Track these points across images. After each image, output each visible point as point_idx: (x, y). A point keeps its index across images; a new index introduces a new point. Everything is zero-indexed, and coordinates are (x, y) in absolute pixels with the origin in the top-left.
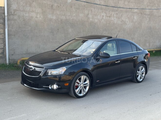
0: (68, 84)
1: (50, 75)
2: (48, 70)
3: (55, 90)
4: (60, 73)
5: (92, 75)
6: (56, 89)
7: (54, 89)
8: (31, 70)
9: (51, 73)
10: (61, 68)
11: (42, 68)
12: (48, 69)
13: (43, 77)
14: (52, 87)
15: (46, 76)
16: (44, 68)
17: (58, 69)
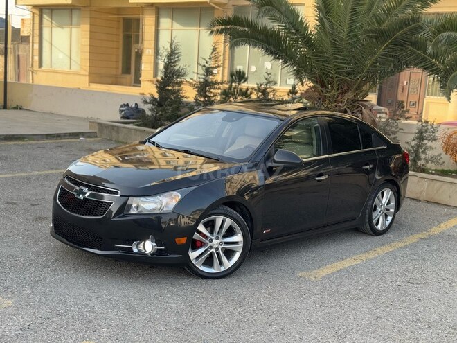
0: (186, 238)
1: (135, 212)
2: (131, 198)
3: (149, 257)
4: (164, 209)
5: (250, 215)
6: (152, 255)
7: (146, 254)
8: (81, 197)
9: (137, 207)
10: (166, 194)
11: (114, 194)
12: (129, 196)
13: (115, 219)
14: (141, 246)
15: (124, 216)
16: (118, 193)
17: (159, 198)
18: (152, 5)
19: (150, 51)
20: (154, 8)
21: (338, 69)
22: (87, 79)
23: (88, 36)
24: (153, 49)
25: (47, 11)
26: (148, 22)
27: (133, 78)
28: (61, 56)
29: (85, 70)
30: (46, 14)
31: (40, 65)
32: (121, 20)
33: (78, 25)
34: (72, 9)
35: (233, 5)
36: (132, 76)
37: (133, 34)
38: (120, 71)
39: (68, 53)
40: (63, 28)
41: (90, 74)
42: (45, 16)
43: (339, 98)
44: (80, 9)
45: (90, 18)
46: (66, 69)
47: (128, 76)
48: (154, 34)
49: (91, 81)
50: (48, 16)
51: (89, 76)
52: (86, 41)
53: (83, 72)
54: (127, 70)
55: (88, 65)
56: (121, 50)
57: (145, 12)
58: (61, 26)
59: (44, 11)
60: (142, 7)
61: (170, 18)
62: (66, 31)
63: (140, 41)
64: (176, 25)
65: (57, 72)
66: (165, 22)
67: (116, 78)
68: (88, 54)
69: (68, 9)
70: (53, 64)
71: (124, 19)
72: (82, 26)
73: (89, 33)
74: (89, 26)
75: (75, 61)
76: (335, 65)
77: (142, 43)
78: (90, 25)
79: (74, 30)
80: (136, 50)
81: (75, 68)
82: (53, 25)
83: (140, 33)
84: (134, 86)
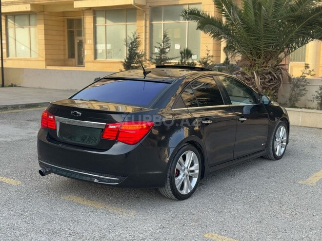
18: (90, 9)
19: (91, 41)
20: (91, 11)
21: (266, 44)
22: (44, 63)
23: (43, 33)
24: (93, 40)
25: (11, 17)
26: (88, 21)
27: (77, 61)
28: (23, 48)
29: (43, 57)
30: (10, 18)
31: (8, 55)
32: (66, 21)
33: (36, 25)
34: (29, 15)
35: (150, 6)
36: (76, 60)
37: (75, 30)
38: (67, 56)
39: (28, 45)
40: (23, 28)
41: (46, 59)
42: (9, 20)
43: (265, 64)
44: (36, 14)
45: (44, 20)
46: (28, 57)
47: (73, 60)
48: (92, 29)
49: (47, 65)
50: (12, 20)
51: (46, 61)
52: (42, 36)
53: (41, 59)
54: (72, 55)
55: (44, 53)
56: (67, 41)
57: (85, 13)
58: (22, 26)
59: (9, 17)
60: (83, 11)
61: (104, 17)
62: (26, 30)
63: (83, 35)
64: (109, 22)
65: (21, 60)
66: (101, 20)
67: (64, 61)
68: (44, 45)
69: (27, 14)
70: (17, 54)
71: (68, 20)
72: (38, 25)
73: (44, 30)
74: (43, 25)
75: (34, 51)
76: (264, 42)
77: (84, 36)
78: (45, 25)
79: (33, 29)
80: (78, 41)
81: (34, 56)
82: (16, 26)
83: (83, 29)
84: (78, 66)
